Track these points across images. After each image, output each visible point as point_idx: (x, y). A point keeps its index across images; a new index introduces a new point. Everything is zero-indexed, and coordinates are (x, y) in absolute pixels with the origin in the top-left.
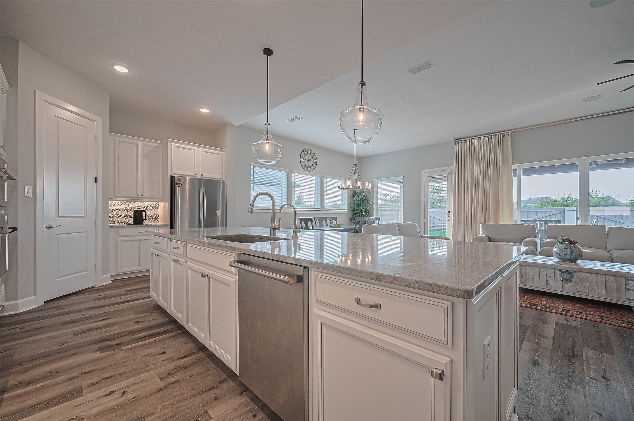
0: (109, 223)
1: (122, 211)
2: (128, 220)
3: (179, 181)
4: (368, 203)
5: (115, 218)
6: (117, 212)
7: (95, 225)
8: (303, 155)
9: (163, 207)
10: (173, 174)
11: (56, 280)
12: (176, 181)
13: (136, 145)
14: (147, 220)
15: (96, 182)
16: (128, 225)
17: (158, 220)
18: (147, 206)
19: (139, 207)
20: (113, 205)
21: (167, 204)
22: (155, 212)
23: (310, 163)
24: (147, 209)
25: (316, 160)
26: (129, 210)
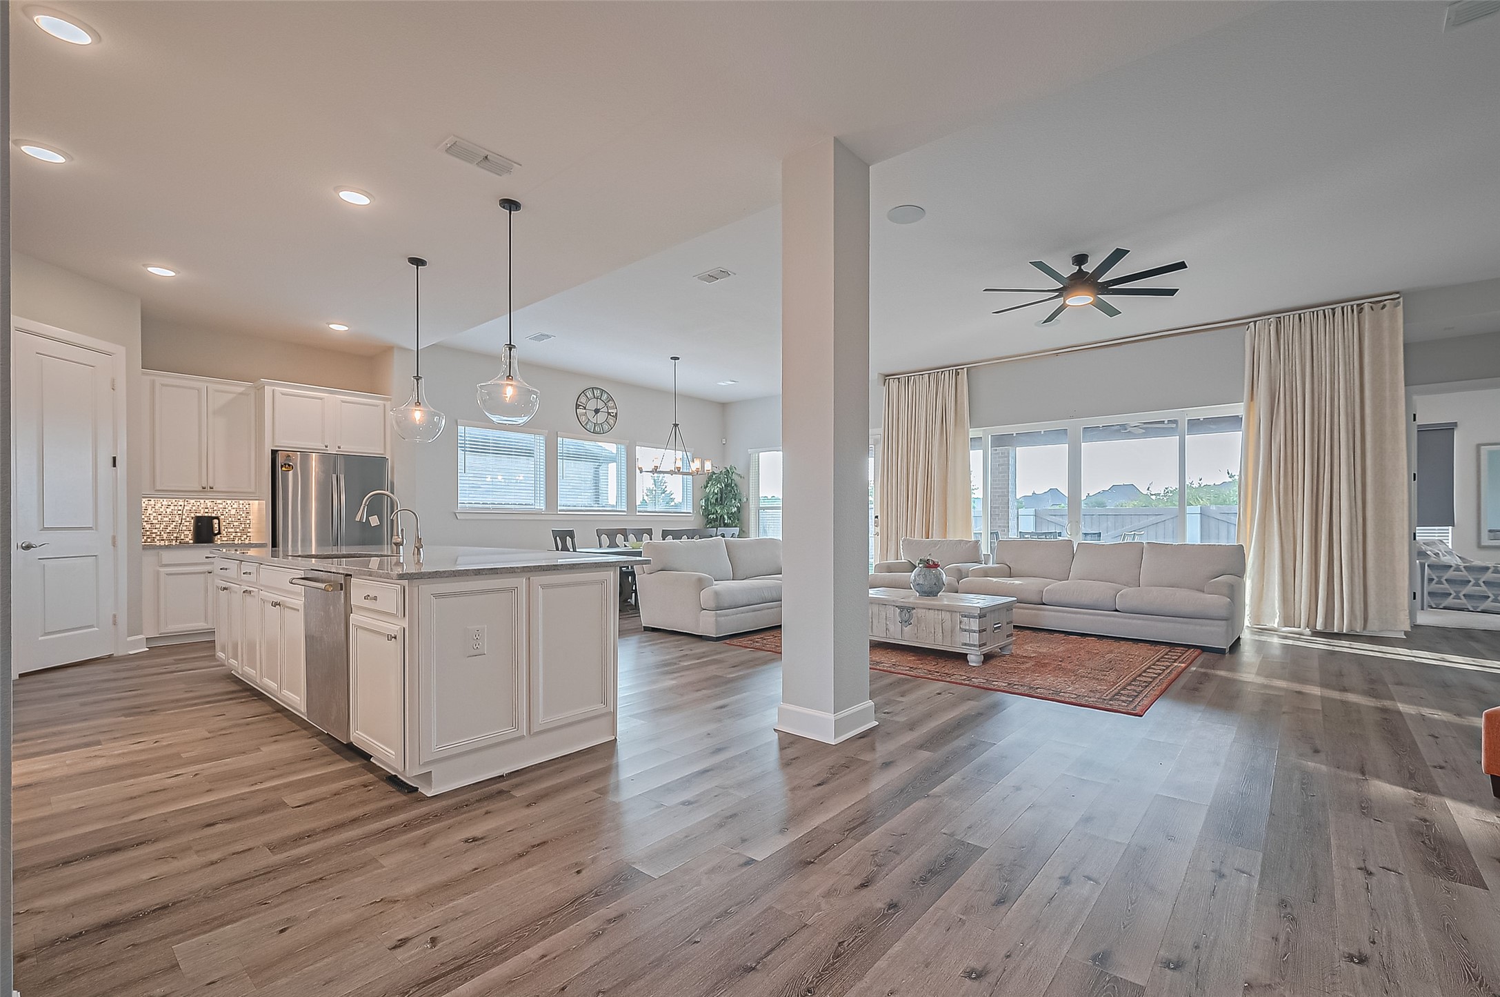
0: (143, 540)
1: (170, 517)
2: (183, 535)
3: (286, 460)
4: (735, 500)
5: (156, 531)
6: (159, 520)
7: (114, 544)
8: (583, 399)
9: (258, 509)
10: (276, 446)
11: (40, 639)
12: (280, 460)
13: (199, 390)
14: (225, 535)
15: (114, 465)
16: (183, 545)
17: (249, 534)
18: (224, 509)
19: (207, 510)
20: (150, 507)
21: (265, 504)
22: (242, 519)
23: (601, 417)
24: (225, 513)
25: (615, 411)
26: (186, 515)
